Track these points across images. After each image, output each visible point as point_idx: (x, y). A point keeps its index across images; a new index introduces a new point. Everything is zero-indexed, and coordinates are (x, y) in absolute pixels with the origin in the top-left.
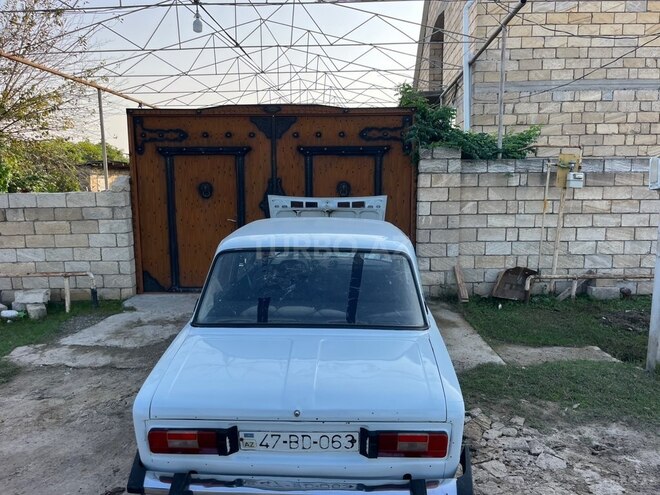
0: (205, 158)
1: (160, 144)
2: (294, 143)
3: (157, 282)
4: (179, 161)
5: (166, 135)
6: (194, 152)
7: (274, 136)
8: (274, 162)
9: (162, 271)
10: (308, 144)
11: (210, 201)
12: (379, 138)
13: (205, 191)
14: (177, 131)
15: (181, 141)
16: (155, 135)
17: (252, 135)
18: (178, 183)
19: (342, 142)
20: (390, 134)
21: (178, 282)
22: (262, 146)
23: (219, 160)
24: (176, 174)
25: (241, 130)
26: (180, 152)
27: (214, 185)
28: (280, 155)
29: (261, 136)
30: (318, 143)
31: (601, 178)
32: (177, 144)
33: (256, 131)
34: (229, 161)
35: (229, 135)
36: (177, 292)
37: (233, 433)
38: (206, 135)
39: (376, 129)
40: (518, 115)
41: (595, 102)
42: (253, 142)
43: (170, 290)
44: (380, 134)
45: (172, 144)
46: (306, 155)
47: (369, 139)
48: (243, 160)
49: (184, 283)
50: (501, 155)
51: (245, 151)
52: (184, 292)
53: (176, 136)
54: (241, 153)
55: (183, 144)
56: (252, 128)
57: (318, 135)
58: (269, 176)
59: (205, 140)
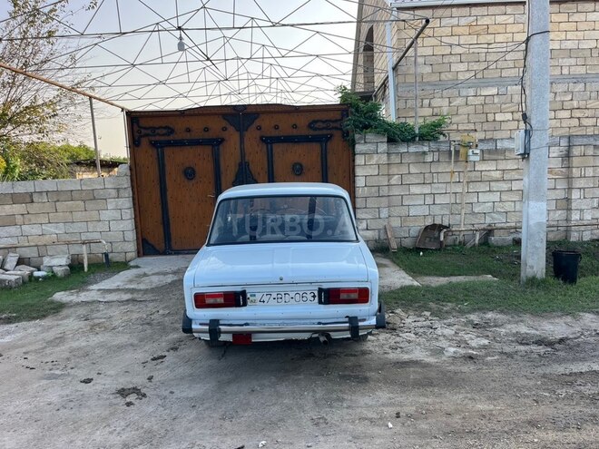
0: (189, 147)
1: (153, 138)
2: (258, 134)
3: (153, 246)
4: (168, 151)
5: (157, 131)
6: (180, 144)
7: (241, 129)
8: (242, 150)
9: (156, 238)
10: (269, 135)
11: (193, 181)
12: (323, 128)
13: (190, 174)
14: (165, 128)
15: (169, 135)
16: (149, 132)
17: (224, 129)
18: (168, 168)
19: (295, 132)
20: (332, 125)
21: (170, 245)
22: (233, 137)
23: (199, 149)
24: (166, 162)
25: (216, 125)
26: (169, 144)
27: (196, 169)
28: (247, 144)
29: (231, 129)
30: (275, 133)
31: (494, 153)
32: (166, 138)
33: (228, 126)
34: (208, 150)
35: (206, 130)
36: (170, 254)
37: (244, 293)
38: (188, 130)
39: (321, 121)
40: (433, 108)
41: (493, 96)
42: (225, 135)
43: (164, 253)
44: (324, 125)
45: (162, 138)
46: (267, 144)
47: (315, 129)
48: (218, 149)
49: (175, 247)
50: (417, 138)
51: (220, 141)
52: (175, 254)
53: (164, 131)
54: (216, 143)
55: (171, 137)
56: (224, 123)
57: (276, 127)
58: (238, 161)
59: (188, 134)
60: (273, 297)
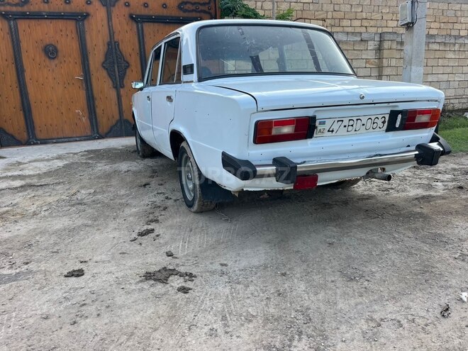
0: (48, 22)
1: (3, 8)
2: (126, 11)
3: (12, 136)
4: (23, 25)
5: (7, 1)
6: (37, 16)
7: (108, 4)
8: (110, 28)
9: (16, 127)
10: (138, 13)
11: (56, 61)
12: (193, 11)
13: (51, 52)
15: (22, 6)
17: (89, 3)
18: (24, 45)
19: (165, 13)
20: (201, 8)
21: (34, 135)
22: (98, 12)
23: (60, 24)
24: (21, 37)
26: (24, 16)
27: (59, 47)
28: (115, 21)
29: (97, 4)
30: (145, 12)
32: (19, 9)
34: (71, 25)
35: (68, 2)
36: (34, 144)
38: (47, 1)
39: (191, 3)
42: (90, 9)
43: (28, 143)
44: (194, 8)
45: (14, 9)
46: (137, 22)
47: (185, 11)
48: (83, 25)
49: (40, 136)
51: (85, 16)
52: (42, 144)
54: (80, 17)
55: (25, 9)
57: (146, 5)
58: (107, 39)
59: (46, 5)
60: (344, 124)
